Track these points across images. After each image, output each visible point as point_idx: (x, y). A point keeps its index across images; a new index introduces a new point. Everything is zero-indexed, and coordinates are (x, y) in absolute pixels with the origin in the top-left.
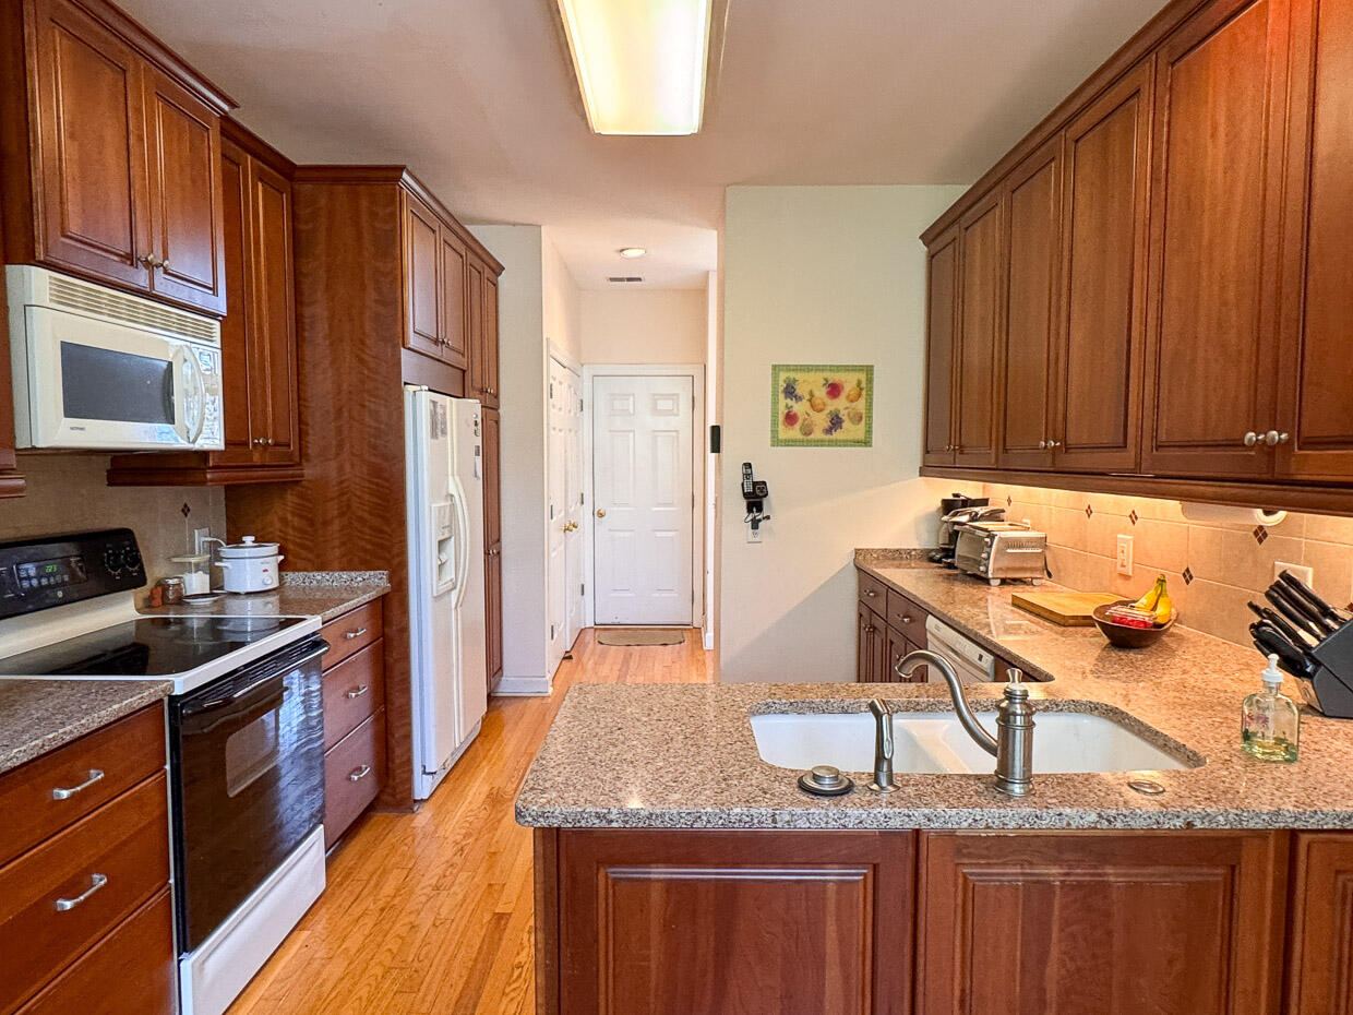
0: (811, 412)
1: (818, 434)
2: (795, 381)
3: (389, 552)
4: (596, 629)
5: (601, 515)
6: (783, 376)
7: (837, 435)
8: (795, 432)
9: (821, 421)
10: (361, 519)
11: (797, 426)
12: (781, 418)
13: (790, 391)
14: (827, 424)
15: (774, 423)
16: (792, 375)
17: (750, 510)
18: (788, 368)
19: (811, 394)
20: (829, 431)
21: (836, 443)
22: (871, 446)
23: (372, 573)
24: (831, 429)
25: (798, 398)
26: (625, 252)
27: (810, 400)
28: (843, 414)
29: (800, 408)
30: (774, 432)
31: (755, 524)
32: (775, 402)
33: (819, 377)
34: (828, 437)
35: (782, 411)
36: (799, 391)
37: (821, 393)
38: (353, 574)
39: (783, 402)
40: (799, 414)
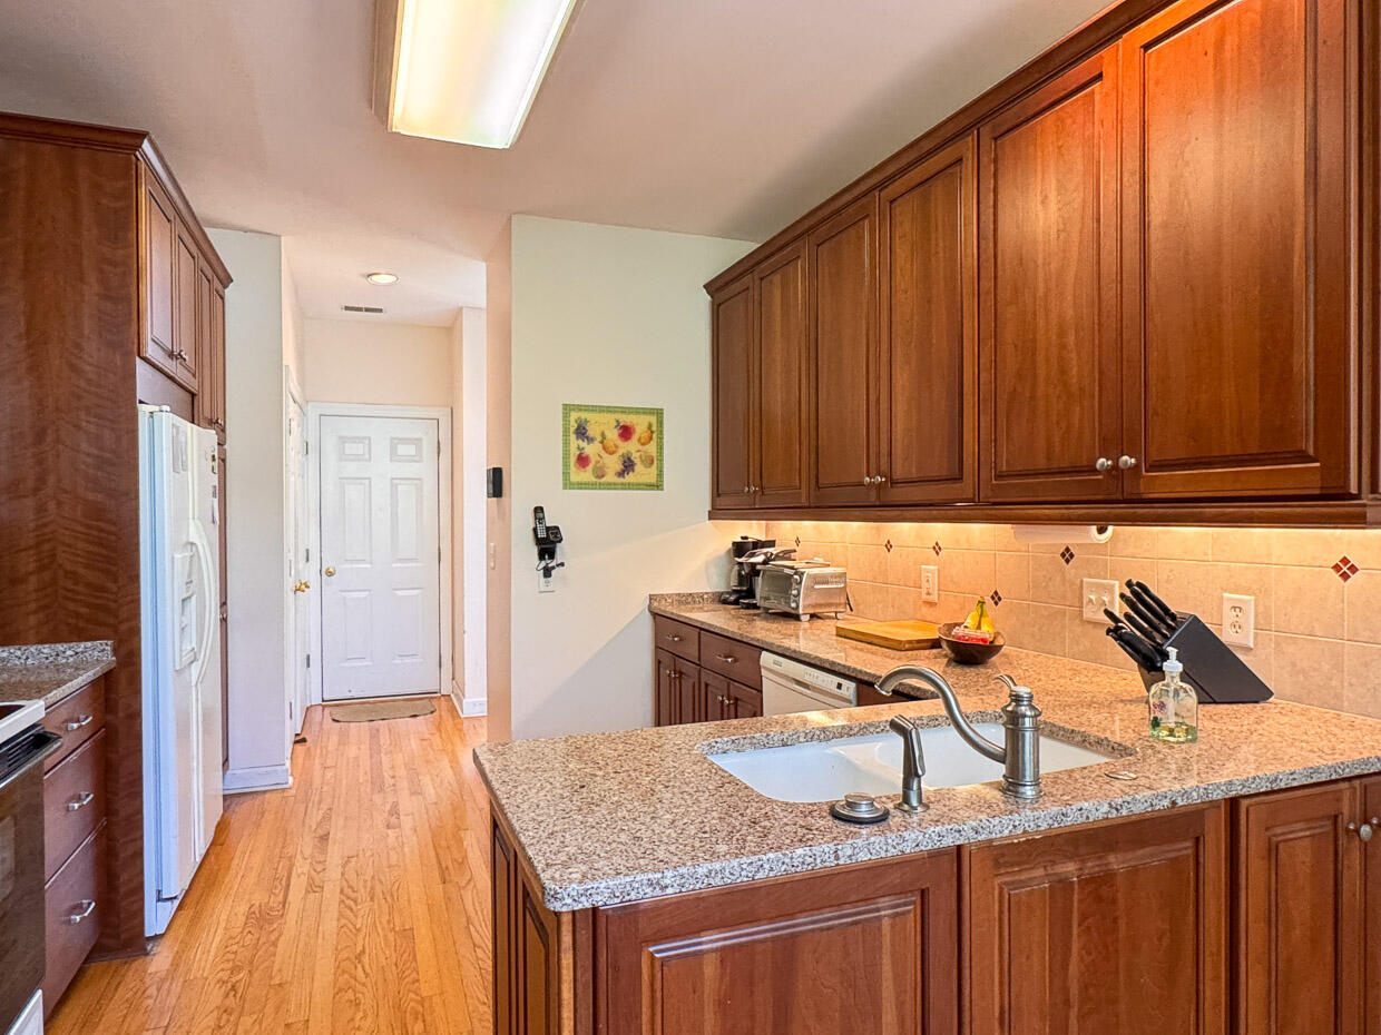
0: (603, 453)
1: (610, 477)
2: (586, 421)
3: (117, 617)
4: (324, 707)
5: (330, 574)
6: (574, 416)
7: (630, 478)
8: (587, 475)
9: (614, 464)
10: (72, 575)
11: (590, 468)
12: (573, 459)
13: (581, 432)
14: (619, 467)
15: (566, 465)
16: (584, 415)
17: (541, 557)
18: (579, 408)
19: (603, 435)
20: (621, 474)
21: (630, 486)
22: (662, 490)
23: (89, 644)
24: (624, 471)
25: (590, 440)
26: (374, 278)
27: (602, 442)
28: (635, 457)
29: (591, 450)
30: (566, 474)
31: (547, 572)
32: (566, 443)
33: (611, 418)
34: (621, 480)
35: (574, 453)
36: (590, 433)
37: (613, 435)
38: (60, 647)
39: (574, 442)
40: (591, 456)
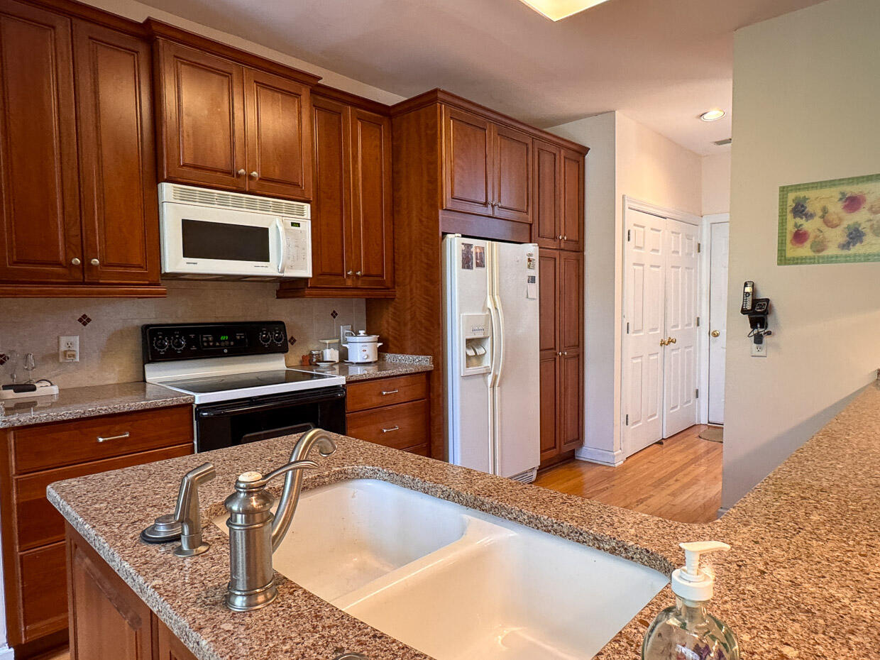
0: (824, 228)
1: (832, 250)
2: (805, 199)
3: (433, 344)
4: (709, 426)
5: (716, 335)
6: (791, 196)
7: (857, 249)
8: (805, 250)
9: (836, 236)
10: (420, 323)
11: (808, 244)
12: (789, 237)
13: (800, 210)
14: (843, 239)
15: (782, 243)
16: (802, 194)
17: (753, 326)
18: (797, 188)
19: (825, 210)
20: (846, 246)
21: (855, 258)
23: (423, 357)
24: (849, 243)
25: (809, 216)
27: (823, 217)
28: (865, 227)
29: (808, 226)
30: (781, 252)
31: (758, 340)
32: (782, 223)
33: (835, 192)
34: (845, 252)
35: (790, 228)
36: (809, 209)
37: (836, 208)
38: (415, 357)
39: (791, 222)
40: (810, 231)
